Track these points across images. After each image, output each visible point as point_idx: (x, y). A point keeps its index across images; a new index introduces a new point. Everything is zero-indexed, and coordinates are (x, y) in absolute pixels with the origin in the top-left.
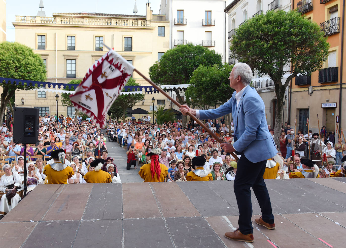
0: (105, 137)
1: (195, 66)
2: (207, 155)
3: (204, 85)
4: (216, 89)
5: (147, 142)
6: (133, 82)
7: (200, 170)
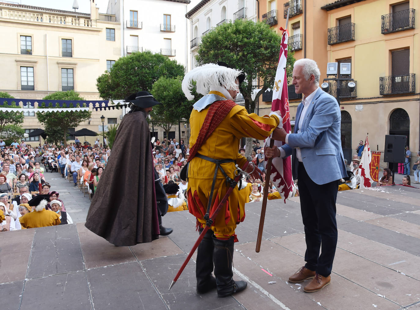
0: (42, 166)
3: (167, 100)
4: (180, 104)
6: (75, 96)
7: (172, 198)
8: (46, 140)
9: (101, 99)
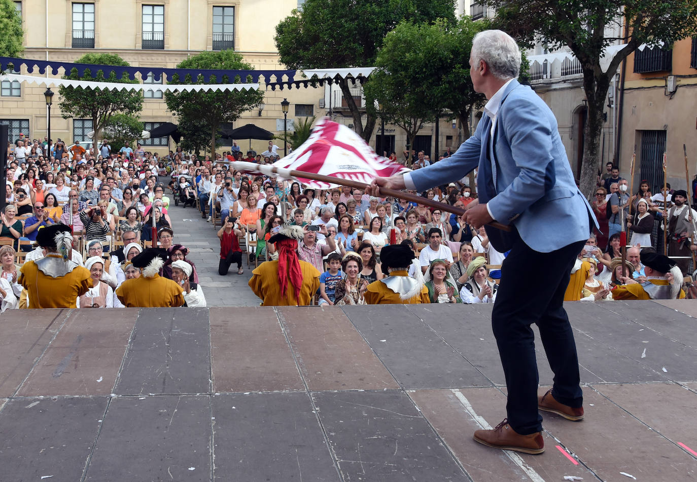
1: (389, 24)
2: (414, 240)
3: (411, 71)
4: (440, 79)
5: (269, 208)
6: (235, 60)
7: (399, 277)
8: (179, 144)
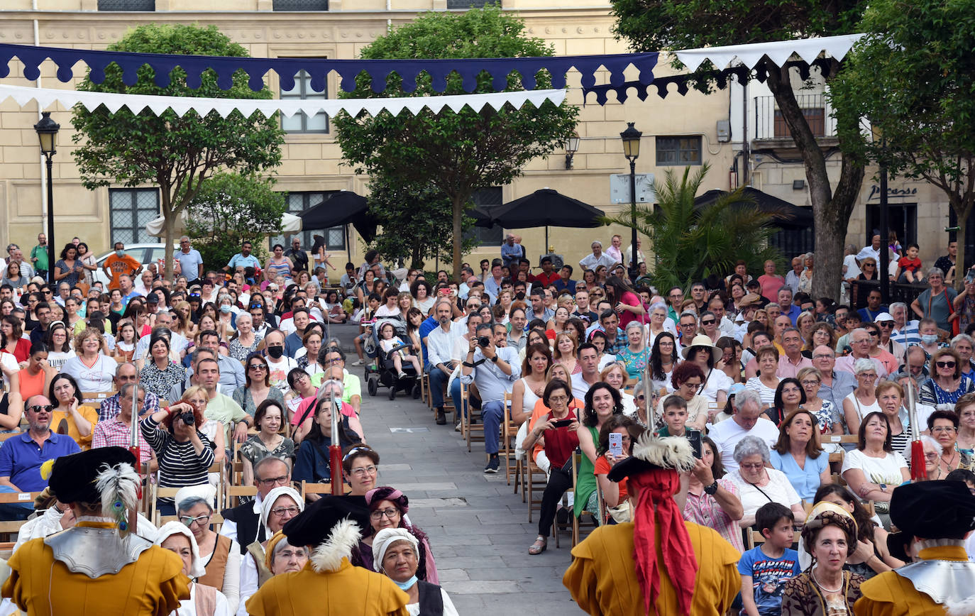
5: (601, 397)
6: (505, 32)
7: (944, 564)
8: (374, 244)
9: (624, 46)
